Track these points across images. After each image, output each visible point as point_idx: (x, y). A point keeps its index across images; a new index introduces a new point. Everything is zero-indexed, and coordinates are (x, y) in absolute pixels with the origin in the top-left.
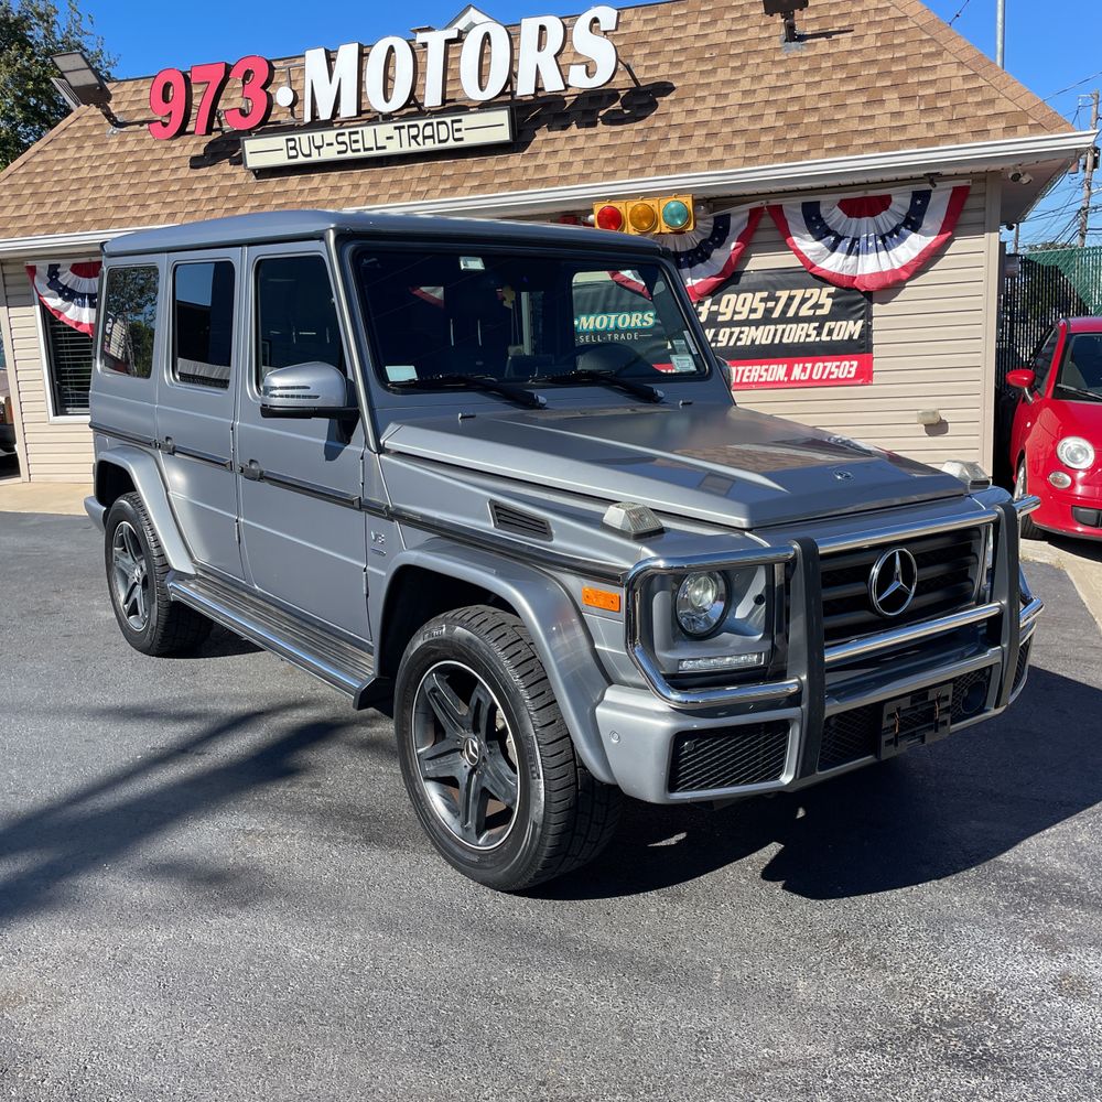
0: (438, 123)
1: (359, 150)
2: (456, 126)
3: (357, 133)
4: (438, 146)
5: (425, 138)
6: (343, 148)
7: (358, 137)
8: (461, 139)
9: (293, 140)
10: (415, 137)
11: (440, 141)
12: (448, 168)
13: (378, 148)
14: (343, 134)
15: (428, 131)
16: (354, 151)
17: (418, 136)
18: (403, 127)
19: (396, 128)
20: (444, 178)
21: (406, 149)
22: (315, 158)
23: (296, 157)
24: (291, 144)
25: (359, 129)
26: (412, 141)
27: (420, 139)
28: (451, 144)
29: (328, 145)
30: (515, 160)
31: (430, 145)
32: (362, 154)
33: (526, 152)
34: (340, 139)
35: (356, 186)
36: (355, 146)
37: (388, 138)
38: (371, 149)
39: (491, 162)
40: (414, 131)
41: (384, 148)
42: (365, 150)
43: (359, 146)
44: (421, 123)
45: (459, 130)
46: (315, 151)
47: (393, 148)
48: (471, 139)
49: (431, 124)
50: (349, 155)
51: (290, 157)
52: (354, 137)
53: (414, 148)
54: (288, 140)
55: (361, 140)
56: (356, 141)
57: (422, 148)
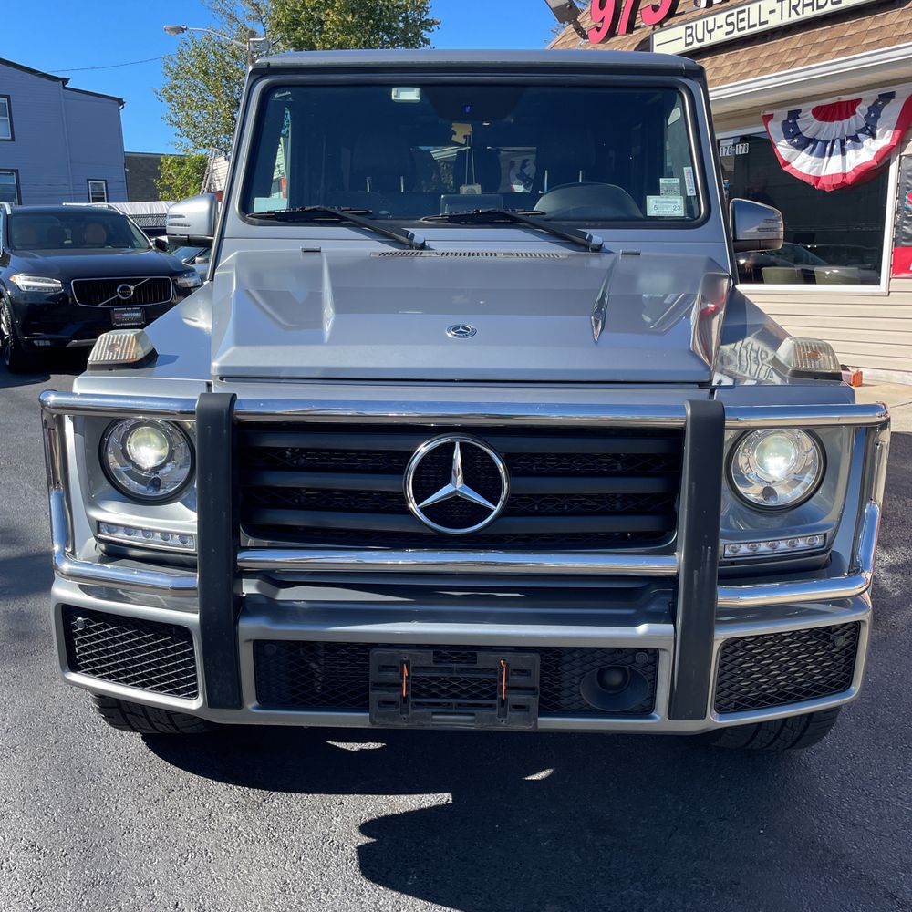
1: (744, 29)
3: (744, 11)
4: (817, 12)
5: (804, 6)
6: (731, 28)
7: (744, 15)
8: (838, 2)
9: (691, 27)
10: (795, 7)
11: (818, 8)
12: (822, 34)
13: (761, 24)
14: (732, 14)
16: (739, 30)
17: (797, 5)
20: (815, 45)
21: (786, 20)
22: (707, 42)
23: (691, 43)
24: (689, 31)
25: (746, 7)
26: (793, 11)
27: (799, 9)
28: (828, 8)
29: (719, 27)
30: (894, 15)
31: (809, 13)
32: (747, 32)
33: (907, 7)
34: (729, 20)
35: (735, 65)
36: (741, 25)
37: (771, 12)
38: (755, 25)
39: (869, 22)
41: (766, 22)
42: (750, 27)
43: (744, 24)
46: (707, 35)
47: (774, 21)
50: (736, 34)
51: (687, 45)
52: (741, 16)
53: (795, 18)
54: (687, 28)
55: (746, 19)
56: (743, 20)
57: (802, 17)
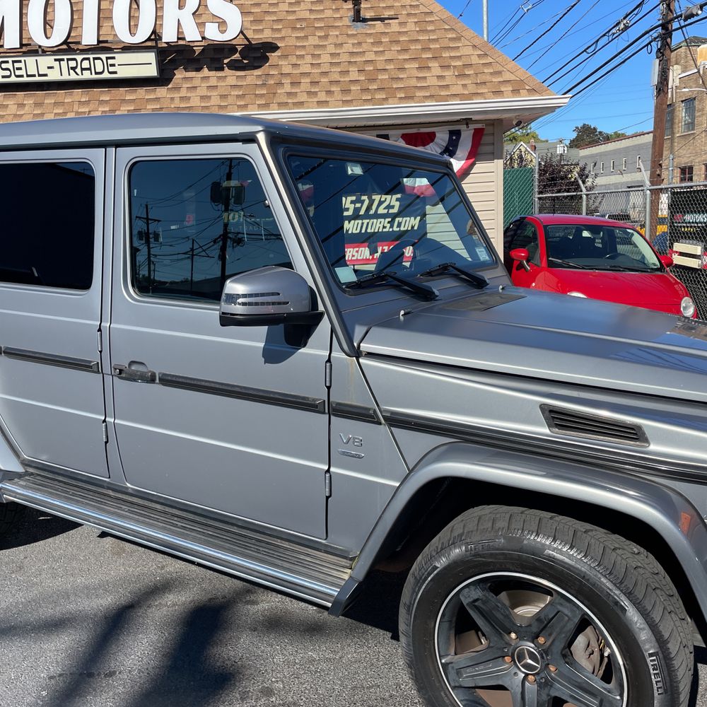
0: (94, 59)
1: (22, 76)
2: (110, 62)
3: (20, 61)
4: (94, 77)
5: (83, 69)
6: (7, 73)
7: (21, 65)
8: (115, 73)
10: (74, 69)
11: (96, 73)
12: (103, 94)
13: (40, 75)
14: (7, 62)
15: (86, 64)
16: (17, 76)
17: (76, 67)
18: (63, 60)
19: (56, 60)
20: (102, 102)
21: (66, 77)
25: (22, 59)
26: (71, 71)
27: (78, 70)
28: (106, 75)
30: (161, 92)
31: (87, 76)
32: (25, 79)
33: (170, 86)
34: (5, 65)
35: (21, 105)
36: (18, 73)
37: (49, 68)
38: (34, 76)
39: (141, 92)
40: (72, 64)
41: (46, 75)
42: (28, 76)
43: (22, 72)
44: (79, 58)
45: (113, 65)
47: (54, 76)
48: (123, 73)
49: (88, 59)
50: (13, 79)
52: (17, 65)
53: (73, 77)
55: (24, 68)
56: (19, 69)
57: (80, 77)
